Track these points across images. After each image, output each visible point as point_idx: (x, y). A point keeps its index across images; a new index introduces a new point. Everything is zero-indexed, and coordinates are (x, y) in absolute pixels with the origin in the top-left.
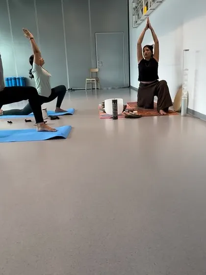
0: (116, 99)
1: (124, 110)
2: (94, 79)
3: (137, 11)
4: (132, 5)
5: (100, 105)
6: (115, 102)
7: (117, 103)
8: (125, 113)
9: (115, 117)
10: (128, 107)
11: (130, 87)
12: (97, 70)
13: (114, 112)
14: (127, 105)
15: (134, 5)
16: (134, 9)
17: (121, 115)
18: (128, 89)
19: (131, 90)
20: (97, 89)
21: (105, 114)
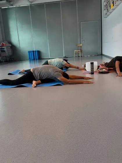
0: (92, 62)
1: (98, 69)
2: (80, 51)
3: (107, 7)
4: (104, 4)
5: (83, 66)
6: (92, 64)
7: (93, 64)
8: (98, 71)
9: (92, 73)
10: (101, 67)
11: (102, 55)
12: (81, 45)
13: (91, 70)
14: (100, 66)
15: (105, 4)
16: (105, 6)
17: (96, 72)
18: (101, 56)
19: (103, 57)
20: (81, 56)
21: (86, 71)
